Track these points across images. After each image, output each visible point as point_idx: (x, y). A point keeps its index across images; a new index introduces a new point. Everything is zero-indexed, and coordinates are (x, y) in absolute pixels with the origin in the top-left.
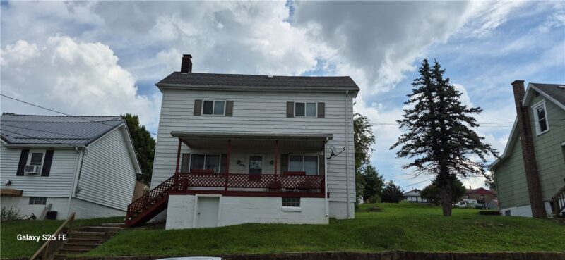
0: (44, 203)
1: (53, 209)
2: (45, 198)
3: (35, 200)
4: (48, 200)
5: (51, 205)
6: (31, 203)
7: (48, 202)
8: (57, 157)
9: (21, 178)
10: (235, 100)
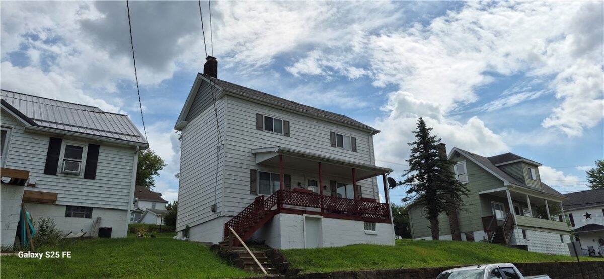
0: (89, 216)
1: (104, 225)
2: (90, 209)
3: (73, 211)
4: (94, 211)
5: (99, 220)
6: (68, 215)
7: (95, 214)
8: (104, 156)
9: (50, 178)
10: (290, 122)
